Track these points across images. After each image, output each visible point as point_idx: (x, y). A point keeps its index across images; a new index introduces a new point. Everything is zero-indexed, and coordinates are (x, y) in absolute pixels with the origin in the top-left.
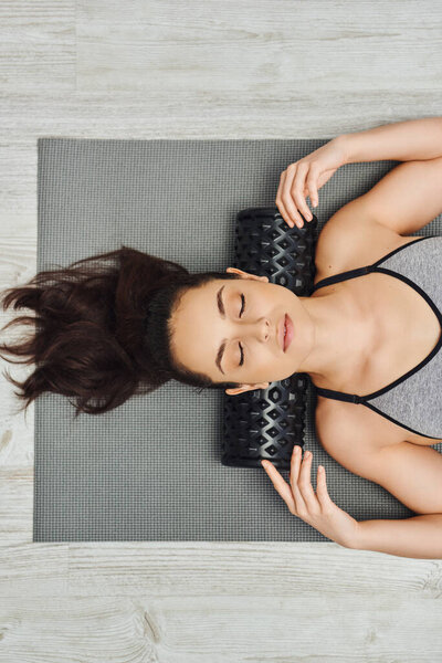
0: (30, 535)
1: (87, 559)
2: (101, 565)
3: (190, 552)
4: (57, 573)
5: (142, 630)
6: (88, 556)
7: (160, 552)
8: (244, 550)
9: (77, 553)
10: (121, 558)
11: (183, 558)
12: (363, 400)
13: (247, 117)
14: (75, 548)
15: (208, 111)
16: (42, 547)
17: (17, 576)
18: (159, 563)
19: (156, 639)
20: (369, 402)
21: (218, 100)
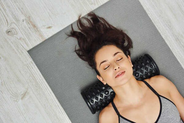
0: (29, 49)
1: (31, 68)
2: (32, 72)
3: (49, 93)
4: (23, 62)
5: (22, 93)
6: (32, 68)
7: (45, 85)
8: (59, 107)
9: (31, 64)
10: (37, 76)
11: (47, 92)
12: (119, 115)
13: (171, 37)
14: (32, 63)
15: (166, 26)
16: (27, 54)
17: (16, 53)
18: (42, 87)
19: (22, 99)
20: (120, 117)
21: (170, 26)
